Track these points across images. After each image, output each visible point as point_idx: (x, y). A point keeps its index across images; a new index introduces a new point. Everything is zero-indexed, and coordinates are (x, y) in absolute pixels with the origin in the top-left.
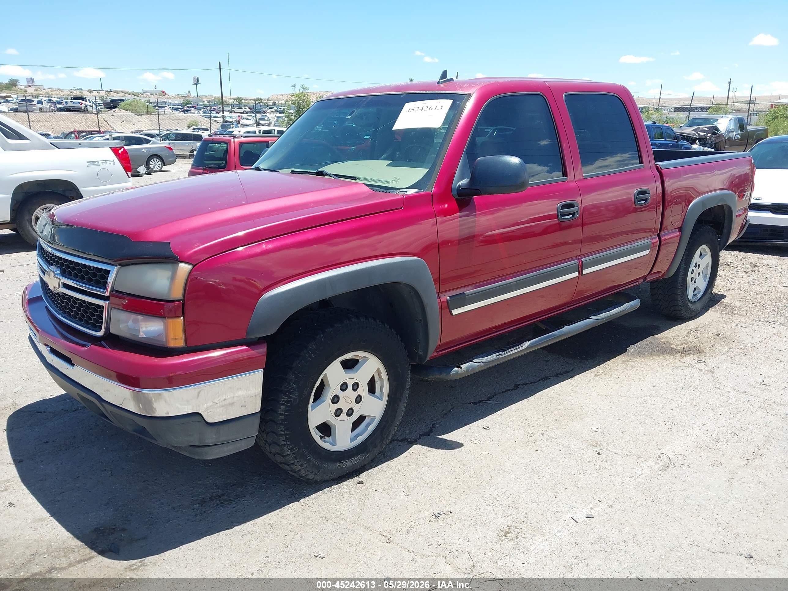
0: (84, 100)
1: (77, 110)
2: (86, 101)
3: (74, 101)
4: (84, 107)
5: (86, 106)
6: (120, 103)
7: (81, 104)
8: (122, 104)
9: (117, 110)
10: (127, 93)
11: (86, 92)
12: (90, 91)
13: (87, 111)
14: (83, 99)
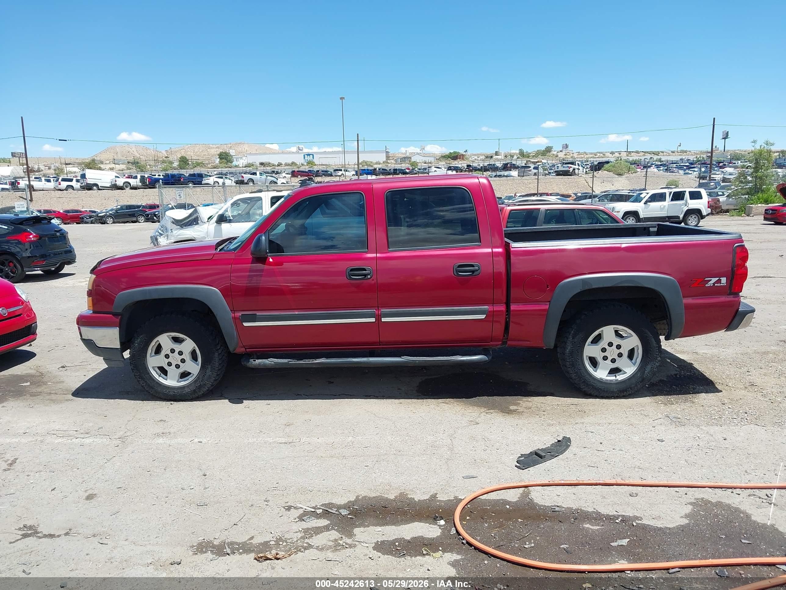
0: (573, 165)
1: (566, 173)
2: (575, 165)
3: (564, 165)
4: (572, 171)
5: (574, 169)
6: (605, 165)
7: (570, 168)
8: (606, 166)
9: (600, 172)
10: (648, 152)
11: (609, 153)
12: (612, 153)
13: (575, 174)
14: (572, 163)
